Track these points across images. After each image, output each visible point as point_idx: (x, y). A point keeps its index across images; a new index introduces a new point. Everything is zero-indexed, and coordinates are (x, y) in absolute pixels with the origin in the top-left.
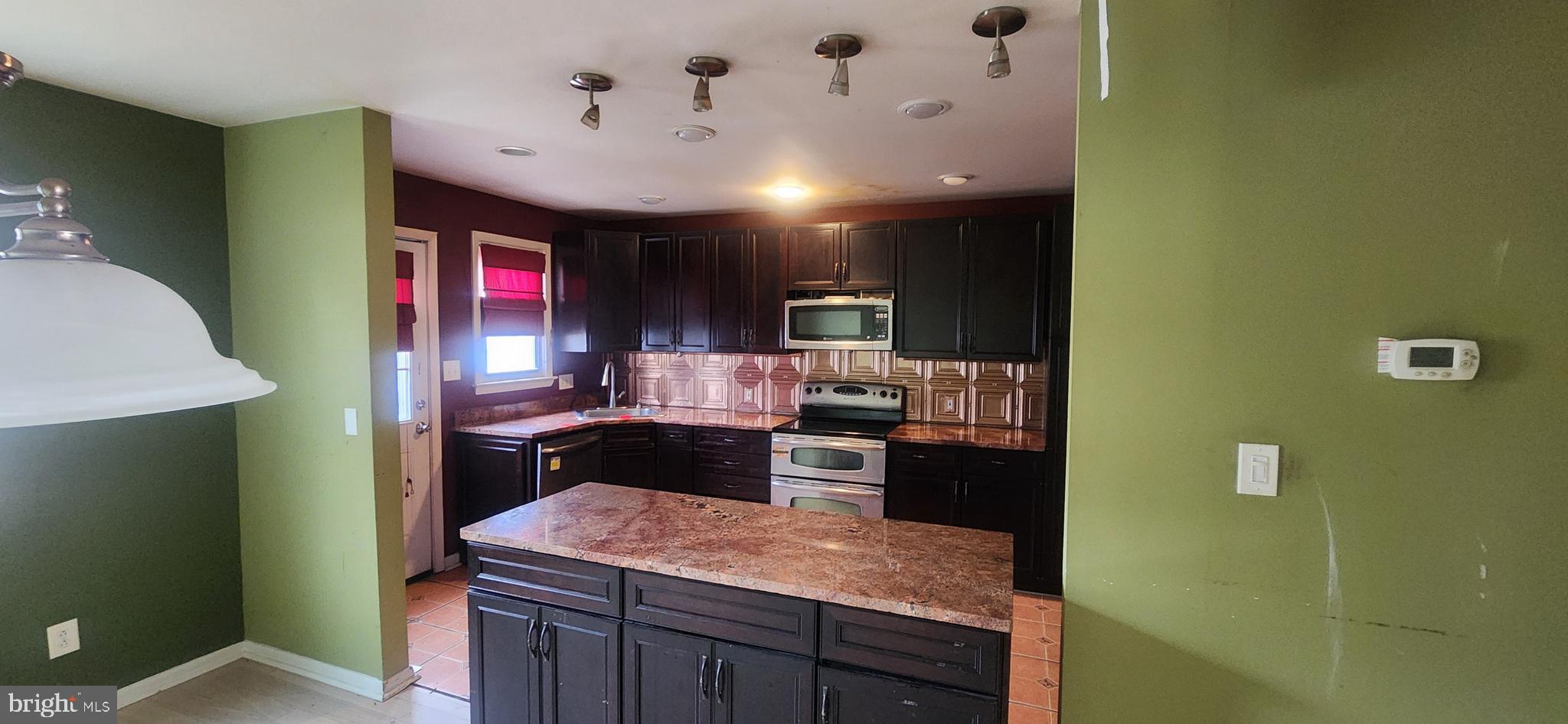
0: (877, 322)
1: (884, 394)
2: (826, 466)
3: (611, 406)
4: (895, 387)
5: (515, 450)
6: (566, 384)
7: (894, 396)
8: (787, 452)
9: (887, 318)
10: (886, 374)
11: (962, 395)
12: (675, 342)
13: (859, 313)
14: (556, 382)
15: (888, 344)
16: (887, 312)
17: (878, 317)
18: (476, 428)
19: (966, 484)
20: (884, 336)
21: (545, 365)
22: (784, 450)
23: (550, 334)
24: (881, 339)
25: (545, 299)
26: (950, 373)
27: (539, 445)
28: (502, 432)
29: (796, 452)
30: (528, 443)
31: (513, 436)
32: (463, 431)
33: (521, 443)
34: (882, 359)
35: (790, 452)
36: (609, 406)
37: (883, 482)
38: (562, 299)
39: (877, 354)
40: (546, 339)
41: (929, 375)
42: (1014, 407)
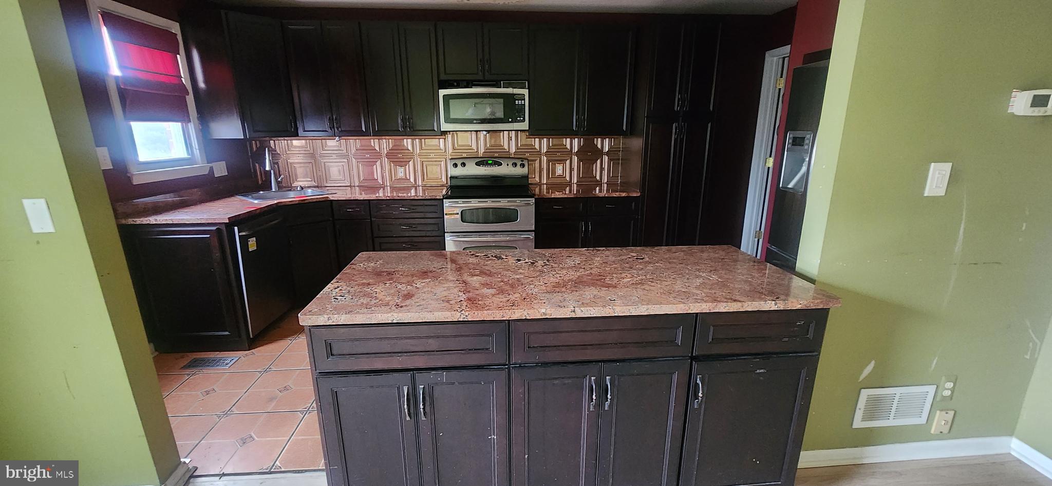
0: (517, 107)
1: (515, 165)
2: (490, 222)
3: (274, 190)
4: (522, 159)
5: (208, 236)
6: (221, 170)
7: (523, 166)
8: (458, 214)
9: (524, 104)
10: (513, 150)
11: (568, 162)
12: (334, 127)
13: (502, 100)
14: (211, 169)
15: (525, 125)
16: (524, 100)
17: (517, 103)
18: (150, 218)
19: (590, 223)
20: (522, 119)
21: (197, 152)
22: (455, 212)
23: (196, 120)
24: (519, 121)
25: (184, 83)
26: (559, 147)
27: (236, 228)
28: (187, 220)
29: (464, 212)
30: (223, 228)
31: (203, 222)
32: (132, 223)
33: (214, 228)
34: (510, 139)
35: (460, 214)
36: (271, 189)
37: (533, 228)
38: (202, 85)
39: (506, 133)
40: (191, 127)
41: (544, 150)
42: (602, 169)
